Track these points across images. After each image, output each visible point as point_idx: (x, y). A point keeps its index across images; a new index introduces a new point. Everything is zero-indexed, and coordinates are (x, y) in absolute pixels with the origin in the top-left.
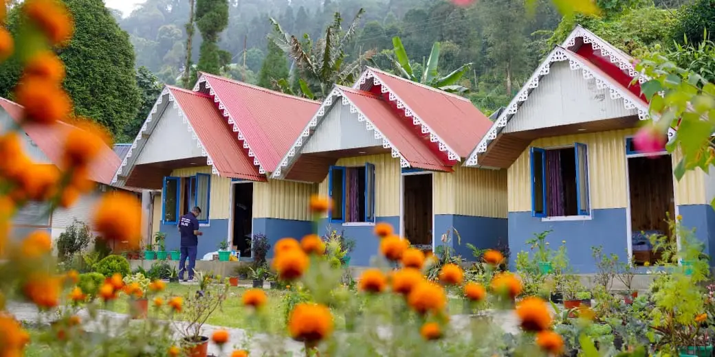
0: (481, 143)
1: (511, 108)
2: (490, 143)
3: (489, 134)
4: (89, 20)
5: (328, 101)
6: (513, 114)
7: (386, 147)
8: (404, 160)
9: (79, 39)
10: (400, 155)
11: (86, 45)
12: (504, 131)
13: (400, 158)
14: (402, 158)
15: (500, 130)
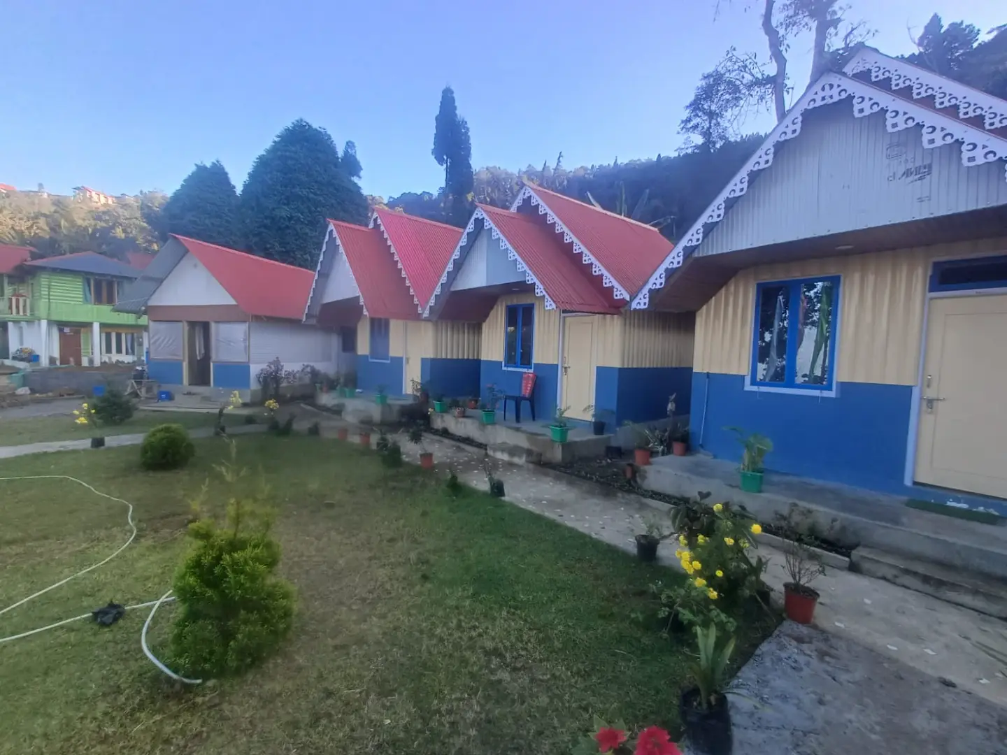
0: (657, 274)
1: (713, 212)
2: (670, 273)
3: (669, 259)
4: (317, 171)
5: (471, 227)
6: (717, 222)
7: (530, 282)
8: (549, 299)
9: (309, 188)
10: (544, 293)
11: (315, 194)
12: (696, 255)
13: (544, 296)
14: (547, 296)
15: (689, 251)
